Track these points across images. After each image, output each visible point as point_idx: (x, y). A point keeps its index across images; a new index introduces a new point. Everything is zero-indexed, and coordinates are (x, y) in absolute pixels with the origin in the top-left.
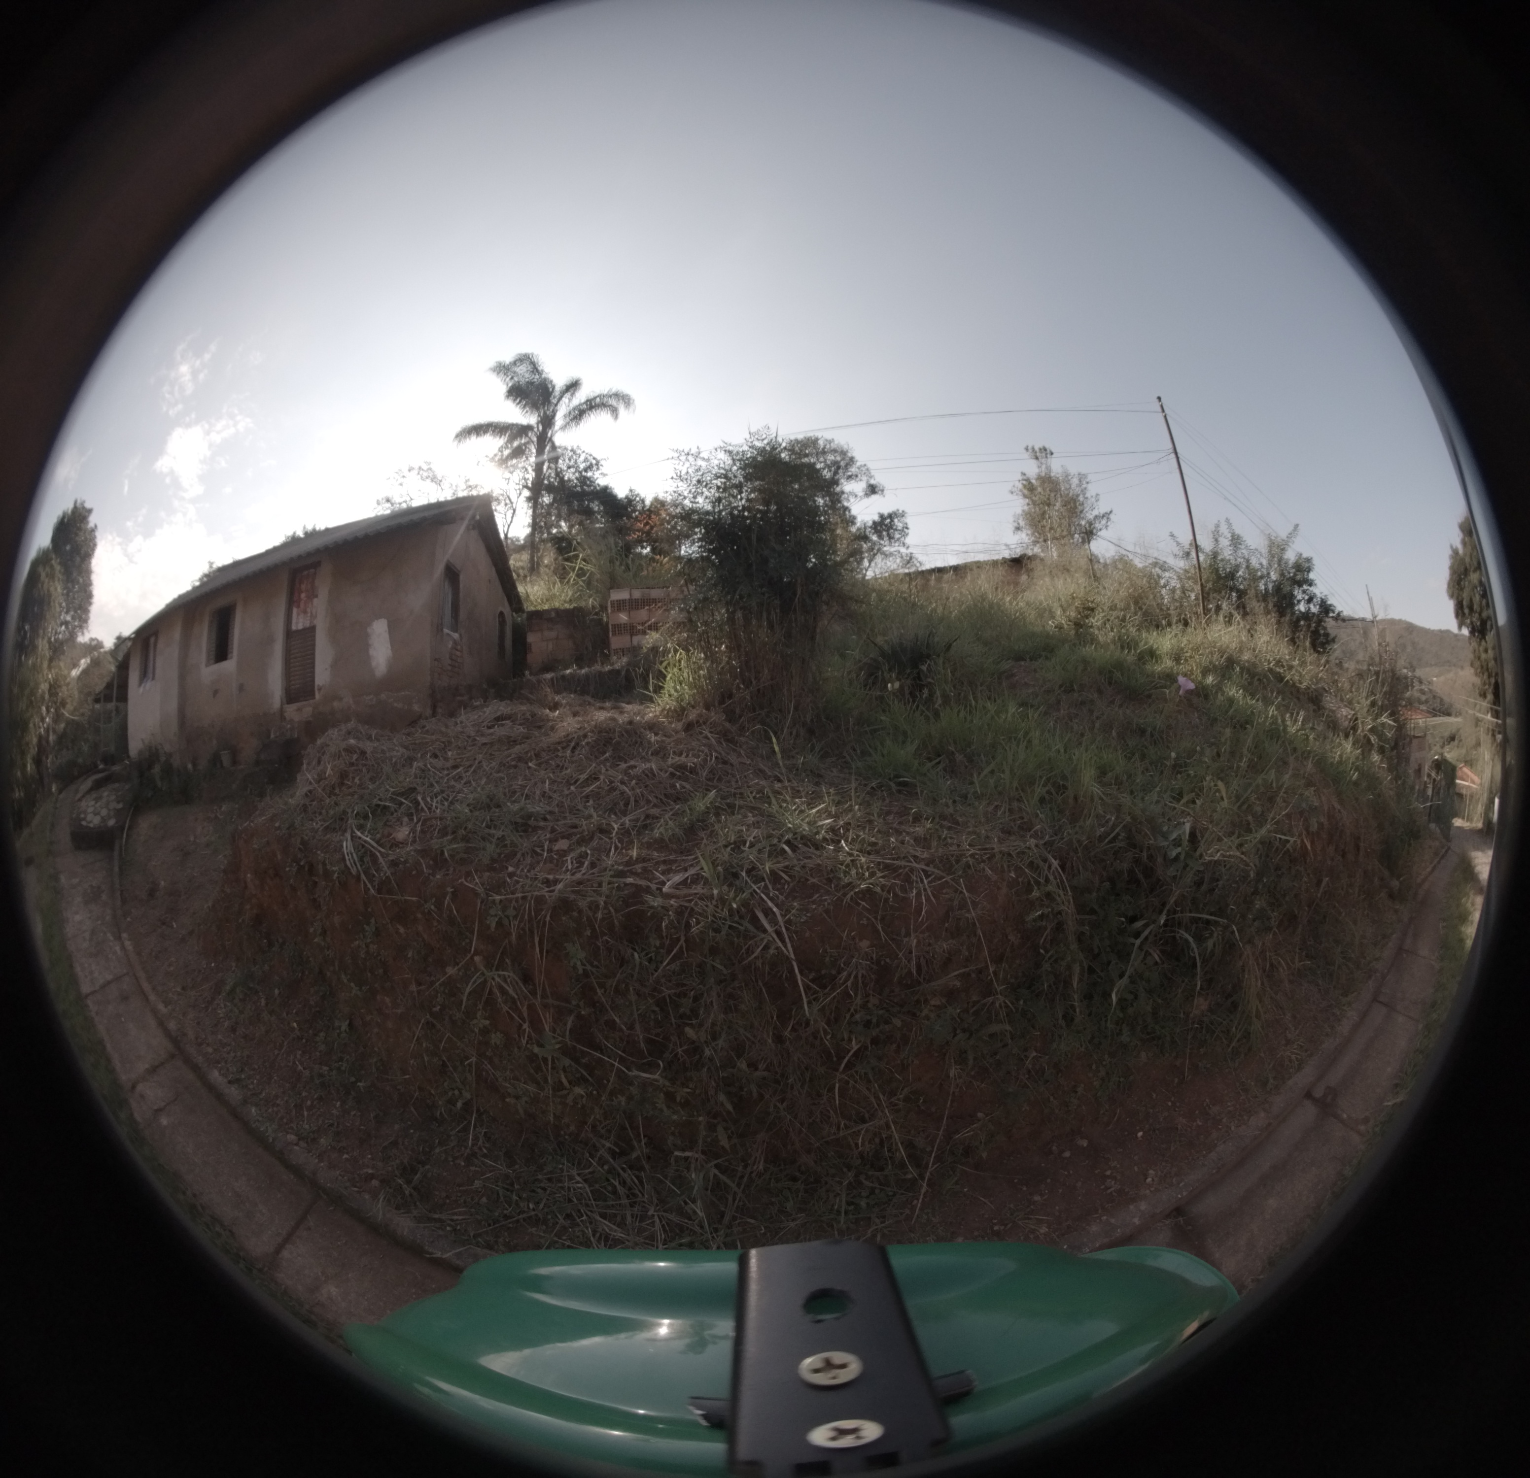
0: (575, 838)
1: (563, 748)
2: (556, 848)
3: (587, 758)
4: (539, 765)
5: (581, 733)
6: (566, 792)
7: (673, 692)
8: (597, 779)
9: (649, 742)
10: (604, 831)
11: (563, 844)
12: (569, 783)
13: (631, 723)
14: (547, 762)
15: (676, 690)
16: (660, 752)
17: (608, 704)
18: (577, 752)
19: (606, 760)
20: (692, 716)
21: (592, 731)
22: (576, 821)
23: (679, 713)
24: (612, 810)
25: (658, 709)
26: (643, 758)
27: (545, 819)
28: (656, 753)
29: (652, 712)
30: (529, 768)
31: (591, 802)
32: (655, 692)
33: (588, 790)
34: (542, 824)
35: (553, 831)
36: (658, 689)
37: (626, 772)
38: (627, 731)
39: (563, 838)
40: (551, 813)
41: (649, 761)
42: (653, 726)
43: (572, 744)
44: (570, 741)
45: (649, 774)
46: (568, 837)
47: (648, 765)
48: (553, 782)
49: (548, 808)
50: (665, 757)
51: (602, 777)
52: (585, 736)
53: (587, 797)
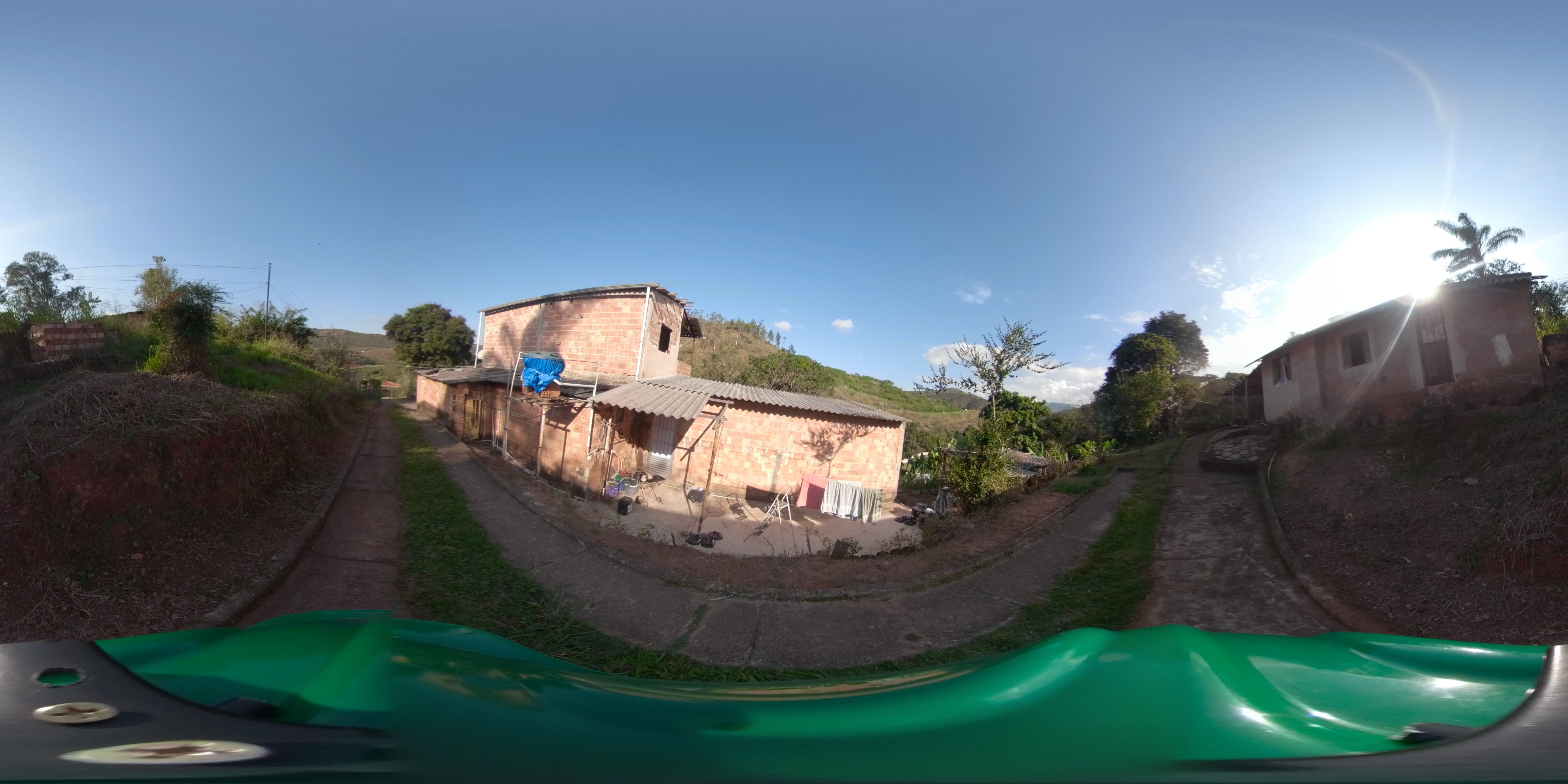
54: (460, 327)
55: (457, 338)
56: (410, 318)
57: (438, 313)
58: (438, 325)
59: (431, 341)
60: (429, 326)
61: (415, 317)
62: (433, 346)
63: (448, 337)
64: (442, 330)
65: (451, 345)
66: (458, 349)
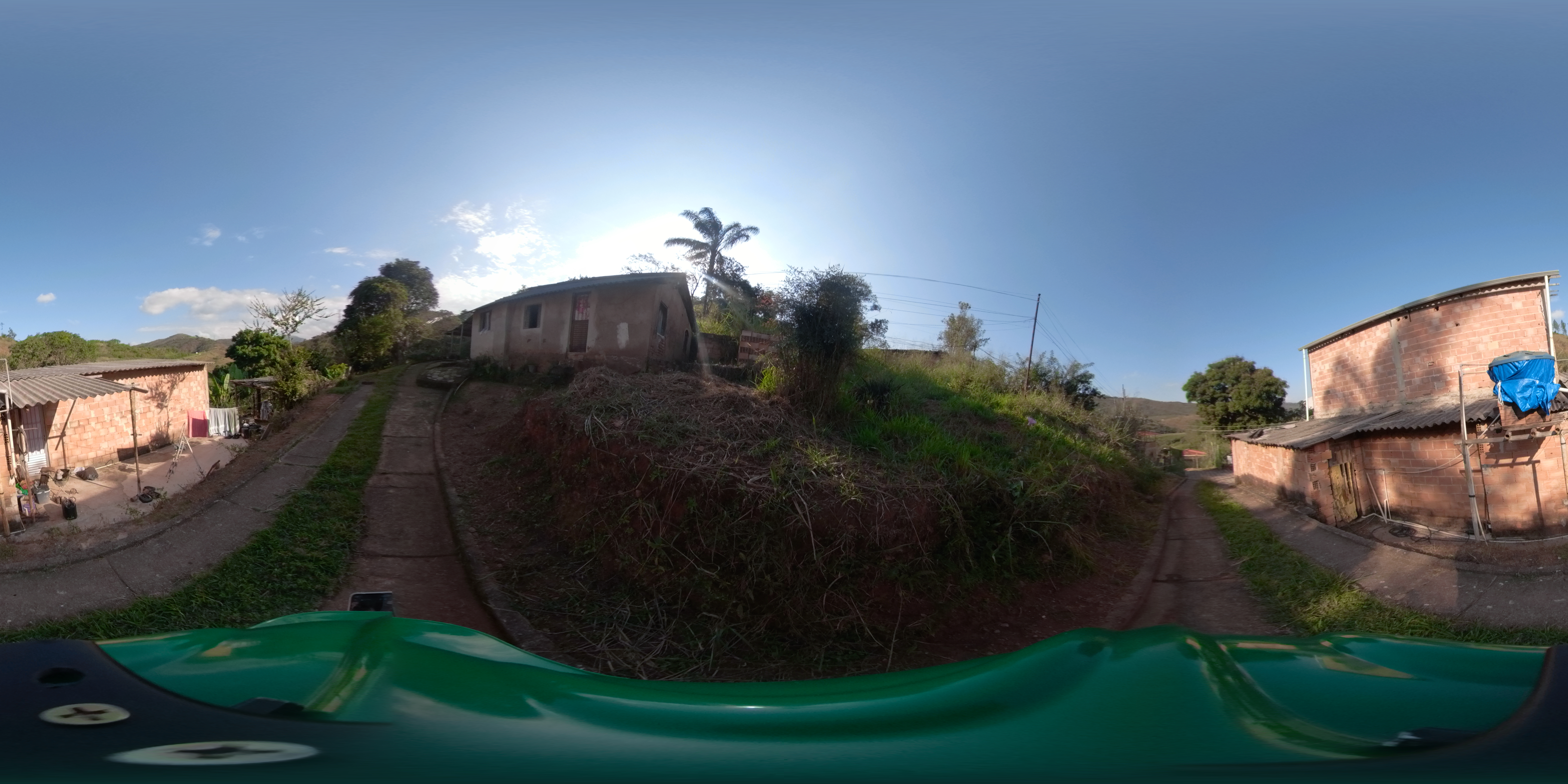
0: (707, 447)
1: (710, 401)
2: (697, 449)
3: (721, 408)
4: (697, 407)
5: (720, 396)
6: (708, 423)
7: (766, 385)
8: (724, 420)
9: (752, 407)
10: (724, 446)
11: (701, 448)
12: (710, 419)
13: (745, 396)
14: (701, 406)
15: (768, 385)
16: (757, 413)
17: (733, 384)
18: (716, 405)
19: (730, 411)
20: (775, 398)
21: (726, 396)
22: (710, 438)
23: (768, 396)
24: (729, 437)
25: (758, 391)
26: (748, 414)
27: (695, 434)
28: (755, 413)
29: (754, 392)
30: (691, 407)
31: (719, 430)
32: (758, 383)
33: (718, 424)
34: (692, 435)
35: (697, 440)
36: (759, 382)
37: (739, 419)
38: (743, 400)
39: (701, 445)
40: (698, 431)
41: (751, 416)
42: (754, 400)
43: (715, 400)
44: (714, 399)
45: (751, 423)
46: (704, 445)
47: (750, 418)
48: (702, 416)
49: (697, 429)
50: (759, 416)
51: (727, 420)
52: (722, 398)
53: (718, 427)
54: (1269, 378)
55: (1268, 392)
56: (1211, 374)
57: (1242, 366)
58: (1245, 379)
59: (1239, 398)
60: (1235, 382)
61: (1218, 373)
62: (1242, 404)
63: (1258, 392)
64: (1250, 384)
65: (1263, 400)
66: (1271, 404)
